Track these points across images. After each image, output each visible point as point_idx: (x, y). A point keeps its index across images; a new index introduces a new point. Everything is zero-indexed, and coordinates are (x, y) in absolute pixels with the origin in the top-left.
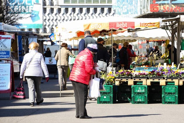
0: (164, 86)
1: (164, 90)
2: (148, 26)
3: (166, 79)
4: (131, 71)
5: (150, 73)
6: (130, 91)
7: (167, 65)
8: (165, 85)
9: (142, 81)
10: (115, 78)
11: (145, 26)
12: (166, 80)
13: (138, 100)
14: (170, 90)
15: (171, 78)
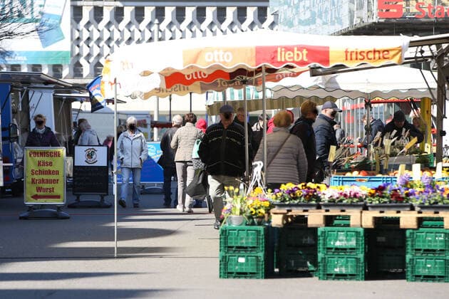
0: (413, 229)
1: (412, 241)
2: (369, 59)
3: (418, 209)
4: (318, 187)
5: (373, 192)
6: (314, 242)
7: (423, 170)
8: (416, 227)
9: (349, 216)
10: (272, 206)
11: (361, 59)
12: (420, 212)
13: (337, 270)
14: (430, 241)
15: (435, 206)
